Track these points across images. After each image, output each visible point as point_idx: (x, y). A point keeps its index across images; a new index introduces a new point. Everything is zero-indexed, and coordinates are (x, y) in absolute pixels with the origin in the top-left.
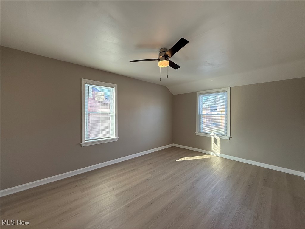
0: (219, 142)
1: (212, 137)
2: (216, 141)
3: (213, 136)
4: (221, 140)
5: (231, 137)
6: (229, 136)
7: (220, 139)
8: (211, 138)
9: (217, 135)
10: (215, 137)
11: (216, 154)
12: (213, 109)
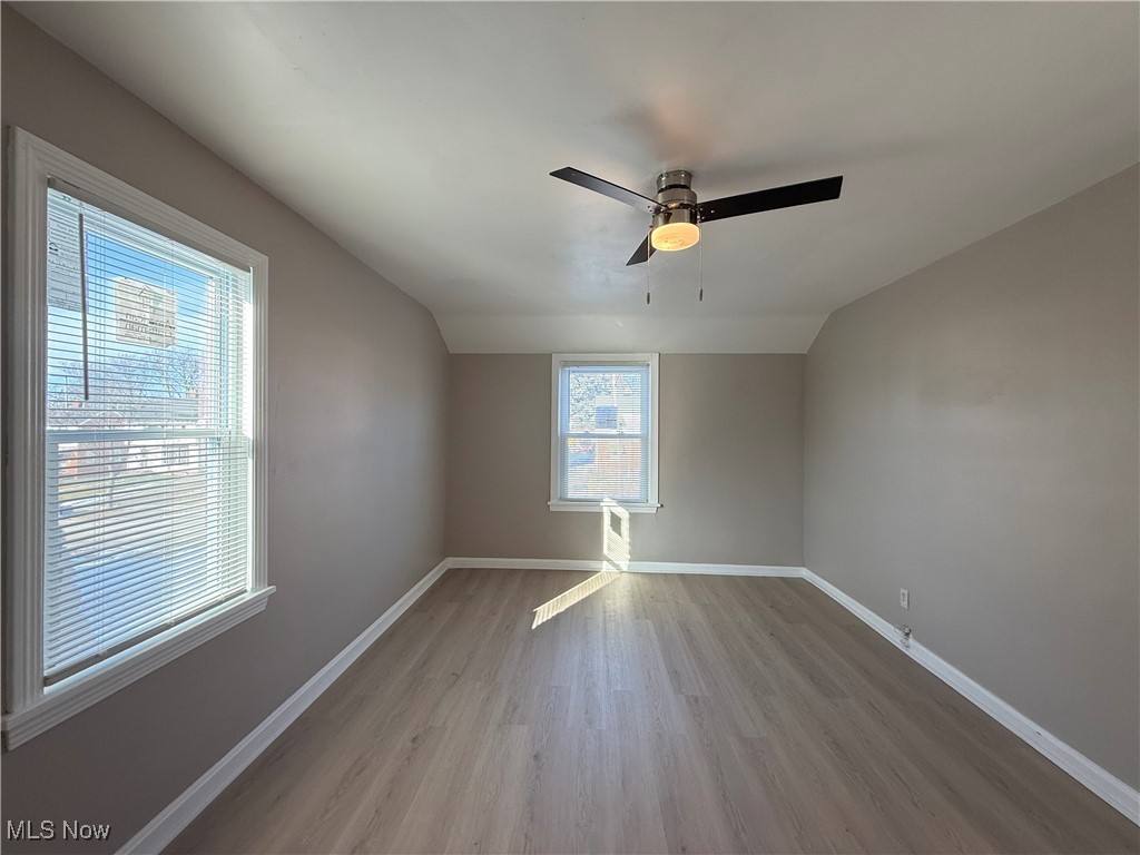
0: (625, 526)
1: (605, 510)
2: (616, 522)
3: (608, 508)
4: (633, 517)
5: (662, 506)
6: (654, 501)
7: (630, 514)
8: (600, 515)
9: (623, 502)
10: (615, 510)
11: (617, 566)
12: (607, 417)
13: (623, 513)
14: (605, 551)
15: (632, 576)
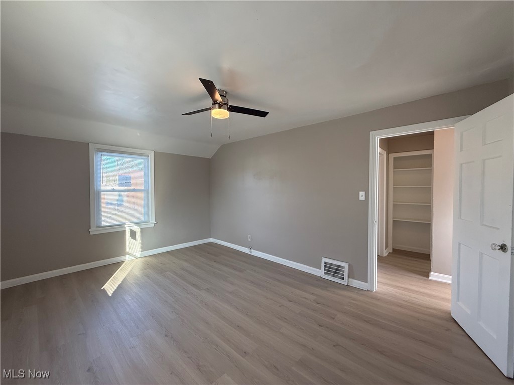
1: (127, 229)
3: (129, 227)
4: (143, 230)
5: (157, 222)
6: (153, 221)
7: (141, 229)
10: (132, 228)
11: (134, 256)
12: (125, 181)
13: (137, 229)
14: (127, 250)
15: (143, 259)
